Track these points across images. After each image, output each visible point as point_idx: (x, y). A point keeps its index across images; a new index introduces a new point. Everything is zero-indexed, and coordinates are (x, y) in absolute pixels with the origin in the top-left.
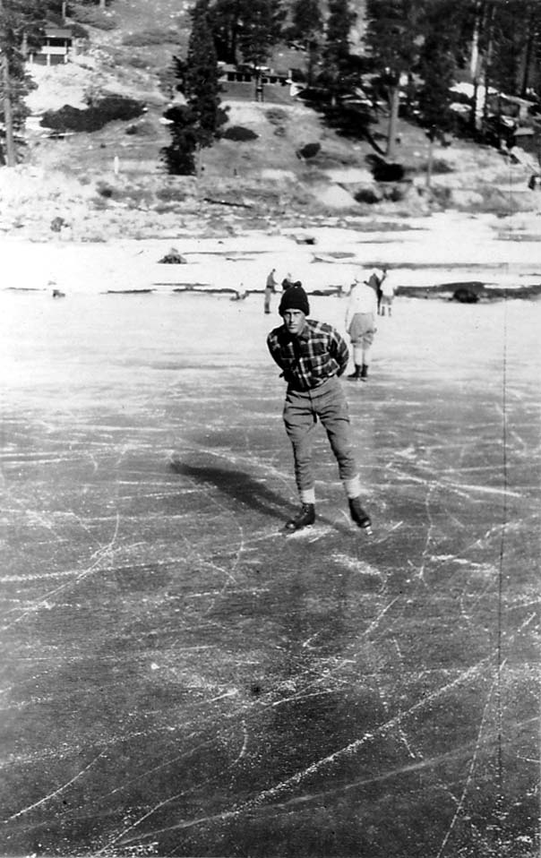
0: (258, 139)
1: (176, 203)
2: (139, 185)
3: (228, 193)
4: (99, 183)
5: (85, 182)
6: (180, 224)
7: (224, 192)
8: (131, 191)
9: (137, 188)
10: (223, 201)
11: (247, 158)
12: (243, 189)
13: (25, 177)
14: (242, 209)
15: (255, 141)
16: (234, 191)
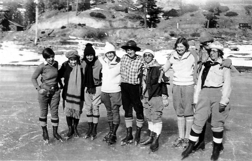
0: (238, 15)
1: (197, 37)
2: (185, 32)
3: (217, 33)
4: (170, 32)
5: (166, 32)
6: (193, 44)
7: (216, 33)
8: (181, 34)
9: (184, 33)
10: (214, 36)
11: (232, 22)
12: (224, 32)
13: (146, 31)
14: (220, 39)
15: (237, 16)
16: (219, 33)
